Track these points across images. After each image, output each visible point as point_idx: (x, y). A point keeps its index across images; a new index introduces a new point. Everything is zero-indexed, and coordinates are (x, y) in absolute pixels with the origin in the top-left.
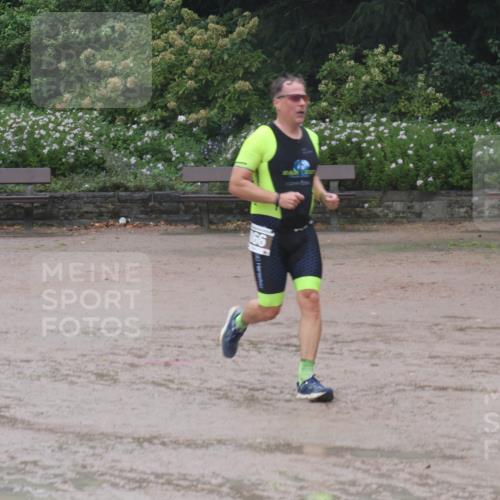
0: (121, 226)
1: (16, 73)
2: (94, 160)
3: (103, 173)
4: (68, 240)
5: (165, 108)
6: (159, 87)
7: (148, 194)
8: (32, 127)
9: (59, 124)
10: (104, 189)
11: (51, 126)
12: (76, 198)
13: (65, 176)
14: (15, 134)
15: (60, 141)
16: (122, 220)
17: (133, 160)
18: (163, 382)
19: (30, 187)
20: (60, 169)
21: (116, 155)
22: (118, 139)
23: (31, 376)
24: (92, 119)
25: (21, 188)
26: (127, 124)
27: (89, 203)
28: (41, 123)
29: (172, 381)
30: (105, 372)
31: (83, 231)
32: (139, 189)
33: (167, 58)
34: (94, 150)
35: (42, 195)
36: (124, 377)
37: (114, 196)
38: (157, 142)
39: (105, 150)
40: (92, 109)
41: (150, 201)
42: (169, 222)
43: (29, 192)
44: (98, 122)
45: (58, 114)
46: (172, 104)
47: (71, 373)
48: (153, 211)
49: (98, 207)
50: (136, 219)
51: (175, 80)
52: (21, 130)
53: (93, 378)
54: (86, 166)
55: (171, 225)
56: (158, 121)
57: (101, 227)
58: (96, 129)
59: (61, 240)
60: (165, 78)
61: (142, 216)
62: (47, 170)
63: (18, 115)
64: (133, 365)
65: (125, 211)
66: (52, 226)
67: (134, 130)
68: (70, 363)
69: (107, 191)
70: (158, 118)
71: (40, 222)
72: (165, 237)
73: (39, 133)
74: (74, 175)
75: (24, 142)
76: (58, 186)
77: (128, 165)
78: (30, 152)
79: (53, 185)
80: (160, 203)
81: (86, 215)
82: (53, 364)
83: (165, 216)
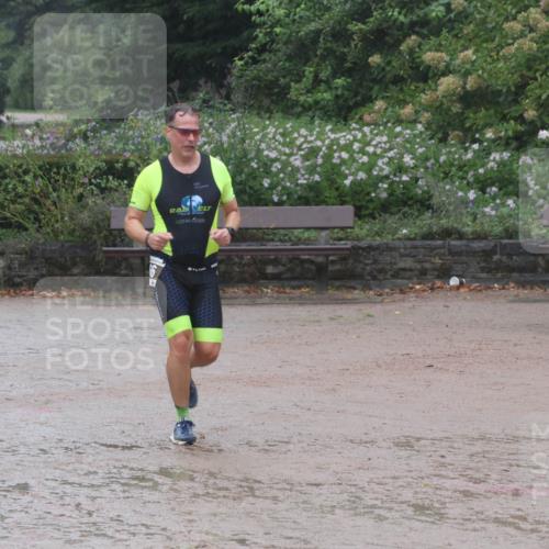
0: (452, 288)
1: (309, 70)
2: (416, 195)
3: (428, 214)
4: (376, 310)
5: (520, 119)
6: (513, 89)
7: (492, 244)
8: (329, 147)
9: (369, 144)
10: (429, 236)
11: (356, 146)
12: (389, 248)
13: (374, 218)
14: (305, 158)
15: (369, 168)
16: (454, 281)
17: (472, 195)
18: (511, 520)
19: (324, 234)
20: (367, 208)
21: (448, 187)
22: (452, 165)
23: (321, 506)
24: (415, 136)
25: (313, 234)
26: (464, 143)
27: (407, 256)
28: (342, 142)
29: (524, 519)
30: (427, 502)
31: (398, 296)
32: (479, 237)
33: (526, 47)
34: (417, 180)
35: (341, 244)
36: (455, 510)
37: (443, 247)
38: (507, 168)
39: (431, 180)
40: (415, 121)
41: (495, 253)
42: (522, 285)
43: (323, 240)
44: (423, 140)
45: (366, 129)
46: (531, 114)
47: (378, 503)
48: (499, 267)
49: (420, 262)
50: (475, 279)
51: (536, 79)
52: (313, 152)
53: (410, 511)
54: (405, 204)
55: (524, 287)
56: (509, 138)
57: (424, 291)
58: (421, 150)
59: (367, 309)
60: (522, 76)
61: (484, 275)
62: (350, 209)
63: (311, 131)
64: (467, 494)
65: (458, 268)
66: (355, 288)
67: (474, 151)
68: (376, 488)
69: (433, 239)
70: (510, 133)
71: (337, 283)
72: (516, 306)
73: (340, 157)
74: (387, 215)
75: (319, 169)
76: (364, 232)
77: (465, 202)
78: (325, 184)
79: (357, 230)
80: (510, 256)
81: (401, 272)
82: (353, 489)
83: (515, 275)
